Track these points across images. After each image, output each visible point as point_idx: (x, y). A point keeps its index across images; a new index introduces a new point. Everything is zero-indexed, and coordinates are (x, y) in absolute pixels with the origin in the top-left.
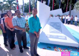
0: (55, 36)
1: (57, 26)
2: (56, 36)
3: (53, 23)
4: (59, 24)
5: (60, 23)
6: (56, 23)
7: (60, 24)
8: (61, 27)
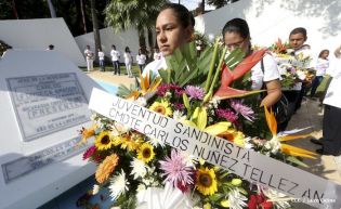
0: (67, 143)
1: (64, 90)
2: (72, 144)
3: (34, 78)
4: (68, 79)
5: (74, 74)
6: (55, 76)
7: (77, 81)
8: (83, 94)
